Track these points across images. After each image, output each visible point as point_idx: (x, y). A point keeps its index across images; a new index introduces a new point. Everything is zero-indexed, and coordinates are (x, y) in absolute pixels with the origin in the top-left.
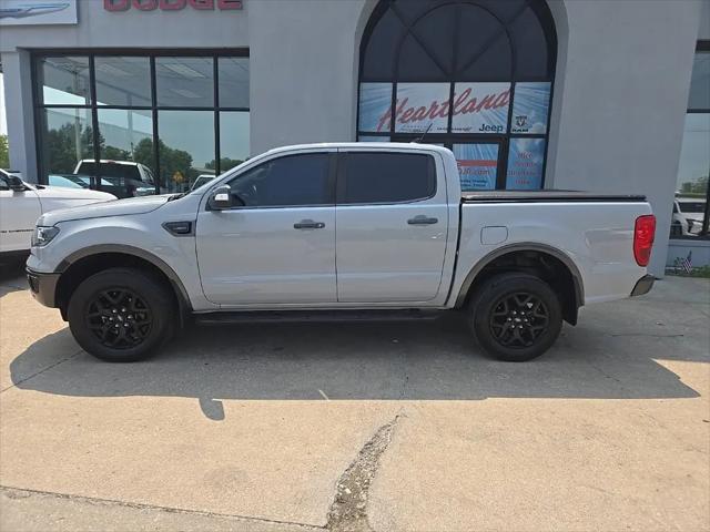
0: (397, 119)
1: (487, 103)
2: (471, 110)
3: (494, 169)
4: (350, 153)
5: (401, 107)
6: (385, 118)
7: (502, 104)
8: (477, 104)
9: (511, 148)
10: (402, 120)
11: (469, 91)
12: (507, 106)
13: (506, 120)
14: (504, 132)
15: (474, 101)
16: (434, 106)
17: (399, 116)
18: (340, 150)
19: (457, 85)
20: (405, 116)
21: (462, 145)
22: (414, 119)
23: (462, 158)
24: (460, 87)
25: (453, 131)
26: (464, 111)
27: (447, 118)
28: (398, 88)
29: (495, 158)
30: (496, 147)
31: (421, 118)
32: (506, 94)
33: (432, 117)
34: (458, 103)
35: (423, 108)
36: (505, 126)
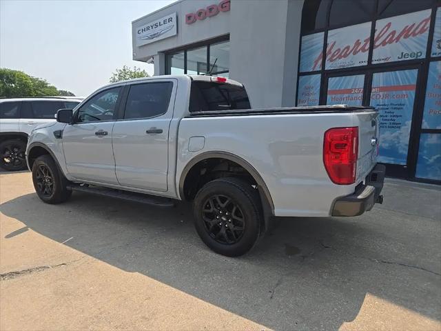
0: (327, 59)
1: (406, 33)
2: (391, 41)
3: (413, 93)
4: (131, 85)
5: (330, 49)
6: (319, 59)
7: (422, 31)
8: (396, 36)
9: (430, 72)
10: (331, 60)
11: (389, 25)
12: (427, 32)
13: (426, 45)
14: (424, 56)
15: (394, 33)
16: (358, 43)
17: (328, 57)
18: (128, 84)
19: (378, 22)
20: (333, 56)
21: (381, 73)
22: (340, 57)
23: (381, 85)
24: (381, 24)
25: (374, 63)
26: (384, 43)
27: (368, 52)
28: (329, 35)
29: (414, 82)
30: (415, 72)
31: (345, 56)
32: (426, 20)
33: (355, 53)
34: (378, 38)
35: (348, 48)
36: (424, 51)
